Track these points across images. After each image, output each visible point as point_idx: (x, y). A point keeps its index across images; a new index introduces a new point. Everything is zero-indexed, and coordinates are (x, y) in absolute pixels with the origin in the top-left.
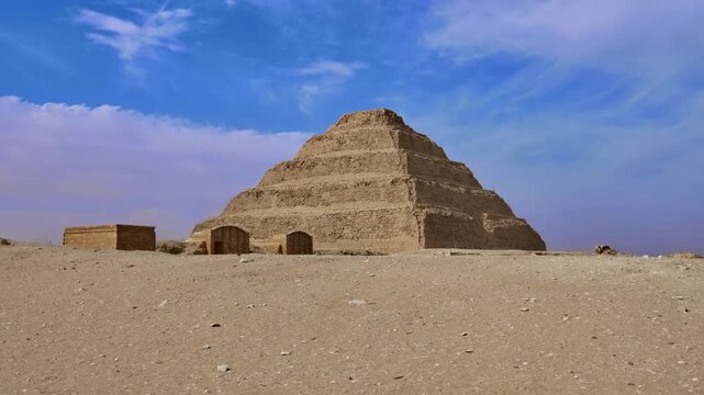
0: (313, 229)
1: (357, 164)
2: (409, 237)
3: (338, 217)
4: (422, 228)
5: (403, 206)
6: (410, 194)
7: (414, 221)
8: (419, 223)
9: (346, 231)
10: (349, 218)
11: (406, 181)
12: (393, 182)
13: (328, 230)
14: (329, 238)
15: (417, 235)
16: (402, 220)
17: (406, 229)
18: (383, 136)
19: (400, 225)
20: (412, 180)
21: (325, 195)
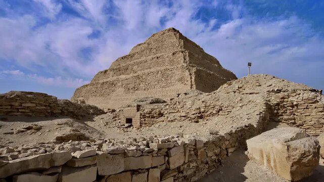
0: (124, 86)
1: (155, 51)
2: (183, 85)
3: (138, 77)
4: (193, 78)
5: (179, 66)
6: (185, 59)
7: (187, 73)
8: (190, 74)
9: (141, 85)
10: (144, 77)
11: (182, 52)
12: (173, 54)
13: (131, 86)
14: (131, 91)
15: (189, 83)
16: (178, 74)
17: (181, 80)
18: (170, 36)
19: (177, 78)
20: (186, 51)
21: (135, 68)
